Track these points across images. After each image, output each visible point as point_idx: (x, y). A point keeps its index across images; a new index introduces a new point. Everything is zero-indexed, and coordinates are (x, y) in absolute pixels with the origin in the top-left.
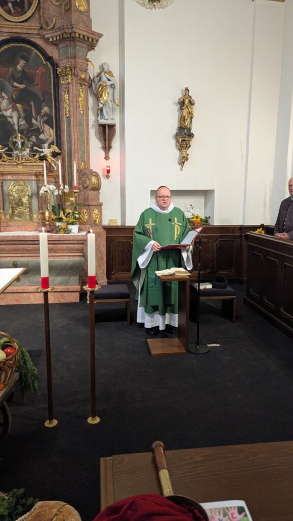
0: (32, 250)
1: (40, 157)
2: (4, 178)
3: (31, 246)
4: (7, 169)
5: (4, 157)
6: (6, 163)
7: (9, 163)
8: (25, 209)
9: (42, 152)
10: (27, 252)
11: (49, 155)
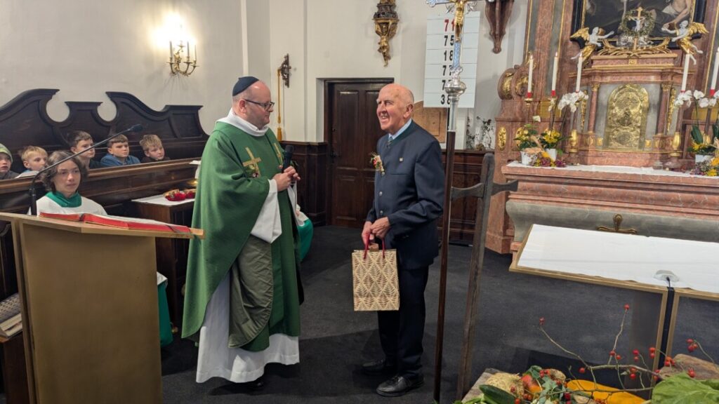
0: (652, 199)
1: (671, 42)
2: (604, 81)
3: (653, 193)
4: (610, 66)
5: (606, 48)
6: (610, 57)
7: (615, 57)
8: (632, 131)
9: (675, 35)
10: (643, 202)
11: (685, 40)
